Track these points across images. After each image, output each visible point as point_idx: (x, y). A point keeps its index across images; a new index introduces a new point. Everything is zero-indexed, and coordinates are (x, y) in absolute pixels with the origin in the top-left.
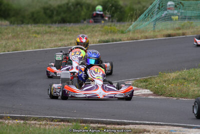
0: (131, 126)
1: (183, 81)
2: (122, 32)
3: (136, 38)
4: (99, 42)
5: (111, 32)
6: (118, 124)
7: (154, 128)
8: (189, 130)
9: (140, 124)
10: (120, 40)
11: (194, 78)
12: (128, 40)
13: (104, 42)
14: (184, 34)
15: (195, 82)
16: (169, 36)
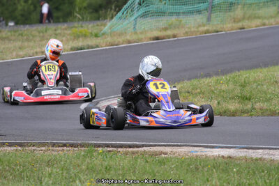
0: (146, 148)
1: (187, 94)
2: (96, 36)
3: (116, 43)
4: (72, 49)
5: (82, 36)
6: (130, 146)
7: (171, 150)
8: (211, 150)
9: (155, 146)
10: (97, 46)
11: (199, 90)
12: (107, 45)
13: (78, 49)
14: (174, 36)
15: (201, 96)
16: (157, 38)
